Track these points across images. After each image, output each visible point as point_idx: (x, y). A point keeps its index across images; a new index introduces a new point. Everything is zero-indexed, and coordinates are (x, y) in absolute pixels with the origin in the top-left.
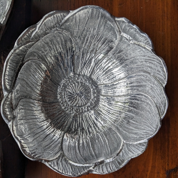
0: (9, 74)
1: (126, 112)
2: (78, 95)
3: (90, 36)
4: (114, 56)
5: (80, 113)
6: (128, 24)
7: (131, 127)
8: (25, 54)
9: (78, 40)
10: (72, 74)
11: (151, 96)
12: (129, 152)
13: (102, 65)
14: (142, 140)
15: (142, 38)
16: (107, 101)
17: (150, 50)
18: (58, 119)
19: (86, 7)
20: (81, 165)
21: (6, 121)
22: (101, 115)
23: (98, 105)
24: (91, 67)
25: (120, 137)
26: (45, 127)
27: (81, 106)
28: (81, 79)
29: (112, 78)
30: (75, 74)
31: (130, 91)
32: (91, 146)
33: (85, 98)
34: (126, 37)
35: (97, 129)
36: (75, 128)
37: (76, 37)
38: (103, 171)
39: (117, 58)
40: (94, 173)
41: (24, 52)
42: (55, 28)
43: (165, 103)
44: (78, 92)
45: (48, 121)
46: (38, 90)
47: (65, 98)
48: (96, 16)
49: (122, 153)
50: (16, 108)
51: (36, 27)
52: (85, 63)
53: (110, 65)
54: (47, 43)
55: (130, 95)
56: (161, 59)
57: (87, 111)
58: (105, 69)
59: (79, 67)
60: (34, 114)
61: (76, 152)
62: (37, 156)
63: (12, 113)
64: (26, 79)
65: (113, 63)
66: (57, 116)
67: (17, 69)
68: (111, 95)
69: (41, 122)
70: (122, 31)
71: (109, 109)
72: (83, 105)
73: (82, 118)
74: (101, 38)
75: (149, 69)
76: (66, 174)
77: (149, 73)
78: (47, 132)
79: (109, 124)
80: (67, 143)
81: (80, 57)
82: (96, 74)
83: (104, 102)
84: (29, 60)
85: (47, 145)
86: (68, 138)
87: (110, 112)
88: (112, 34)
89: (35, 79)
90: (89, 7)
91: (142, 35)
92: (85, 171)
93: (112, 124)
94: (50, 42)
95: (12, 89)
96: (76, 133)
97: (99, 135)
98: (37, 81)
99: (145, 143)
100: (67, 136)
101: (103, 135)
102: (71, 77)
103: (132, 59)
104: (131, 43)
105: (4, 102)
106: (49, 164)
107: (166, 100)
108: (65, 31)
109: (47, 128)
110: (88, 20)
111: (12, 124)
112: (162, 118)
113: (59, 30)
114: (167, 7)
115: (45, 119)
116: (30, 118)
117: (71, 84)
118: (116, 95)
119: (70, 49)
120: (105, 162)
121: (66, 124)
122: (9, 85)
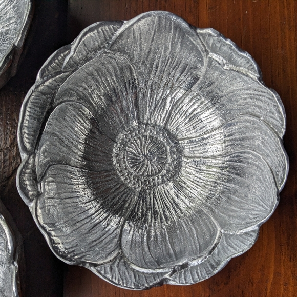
0: (28, 125)
1: (224, 183)
2: (146, 156)
3: (160, 60)
4: (202, 92)
5: (150, 187)
6: (217, 38)
7: (233, 208)
8: (55, 93)
9: (143, 69)
10: (135, 123)
11: (262, 155)
12: (229, 247)
13: (184, 107)
14: (249, 227)
15: (242, 61)
16: (194, 166)
17: (256, 78)
18: (114, 198)
19: (149, 14)
20: (150, 271)
21: (25, 200)
22: (184, 189)
23: (180, 173)
24: (165, 111)
25: (216, 223)
26: (93, 211)
27: (152, 176)
28: (151, 132)
29: (201, 128)
30: (140, 123)
31: (230, 148)
32: (169, 240)
33: (158, 162)
34: (217, 59)
35: (179, 212)
36: (143, 212)
37: (139, 64)
38: (185, 280)
39: (207, 96)
40: (171, 283)
41: (53, 90)
42: (102, 50)
43: (285, 165)
44: (147, 152)
45: (97, 202)
46: (80, 151)
47: (125, 162)
48: (166, 27)
49: (217, 250)
50: (42, 180)
51: (70, 49)
52: (156, 106)
53: (197, 106)
54: (91, 74)
55: (229, 155)
56: (274, 92)
57: (162, 183)
58: (188, 114)
59: (146, 112)
60: (75, 190)
61: (143, 250)
62: (76, 257)
63: (36, 187)
64: (59, 132)
65: (201, 103)
66: (113, 193)
67: (43, 117)
68: (200, 155)
69: (86, 203)
70: (209, 51)
71: (198, 179)
72: (154, 173)
73: (154, 195)
74: (178, 64)
75: (257, 110)
76: (125, 285)
77: (258, 117)
78: (96, 218)
79: (197, 204)
80: (130, 237)
81: (147, 96)
82: (175, 122)
83: (189, 167)
84: (61, 102)
85: (95, 240)
86: (131, 228)
87: (200, 184)
88: (194, 55)
89: (76, 134)
90: (154, 13)
91: (242, 55)
92: (156, 281)
93: (203, 203)
94: (96, 72)
95: (35, 148)
96: (145, 219)
97: (182, 221)
98: (78, 137)
99: (254, 231)
100: (130, 226)
101: (188, 222)
102: (134, 129)
103: (230, 95)
104: (226, 70)
105: (22, 170)
106: (97, 270)
107: (286, 159)
108: (118, 53)
109: (96, 212)
110: (154, 35)
111: (35, 205)
112: (280, 189)
113: (109, 53)
114: (288, 9)
115: (92, 198)
116: (67, 197)
117: (135, 140)
118: (209, 155)
119: (129, 83)
120: (190, 265)
121: (127, 205)
122: (29, 143)
